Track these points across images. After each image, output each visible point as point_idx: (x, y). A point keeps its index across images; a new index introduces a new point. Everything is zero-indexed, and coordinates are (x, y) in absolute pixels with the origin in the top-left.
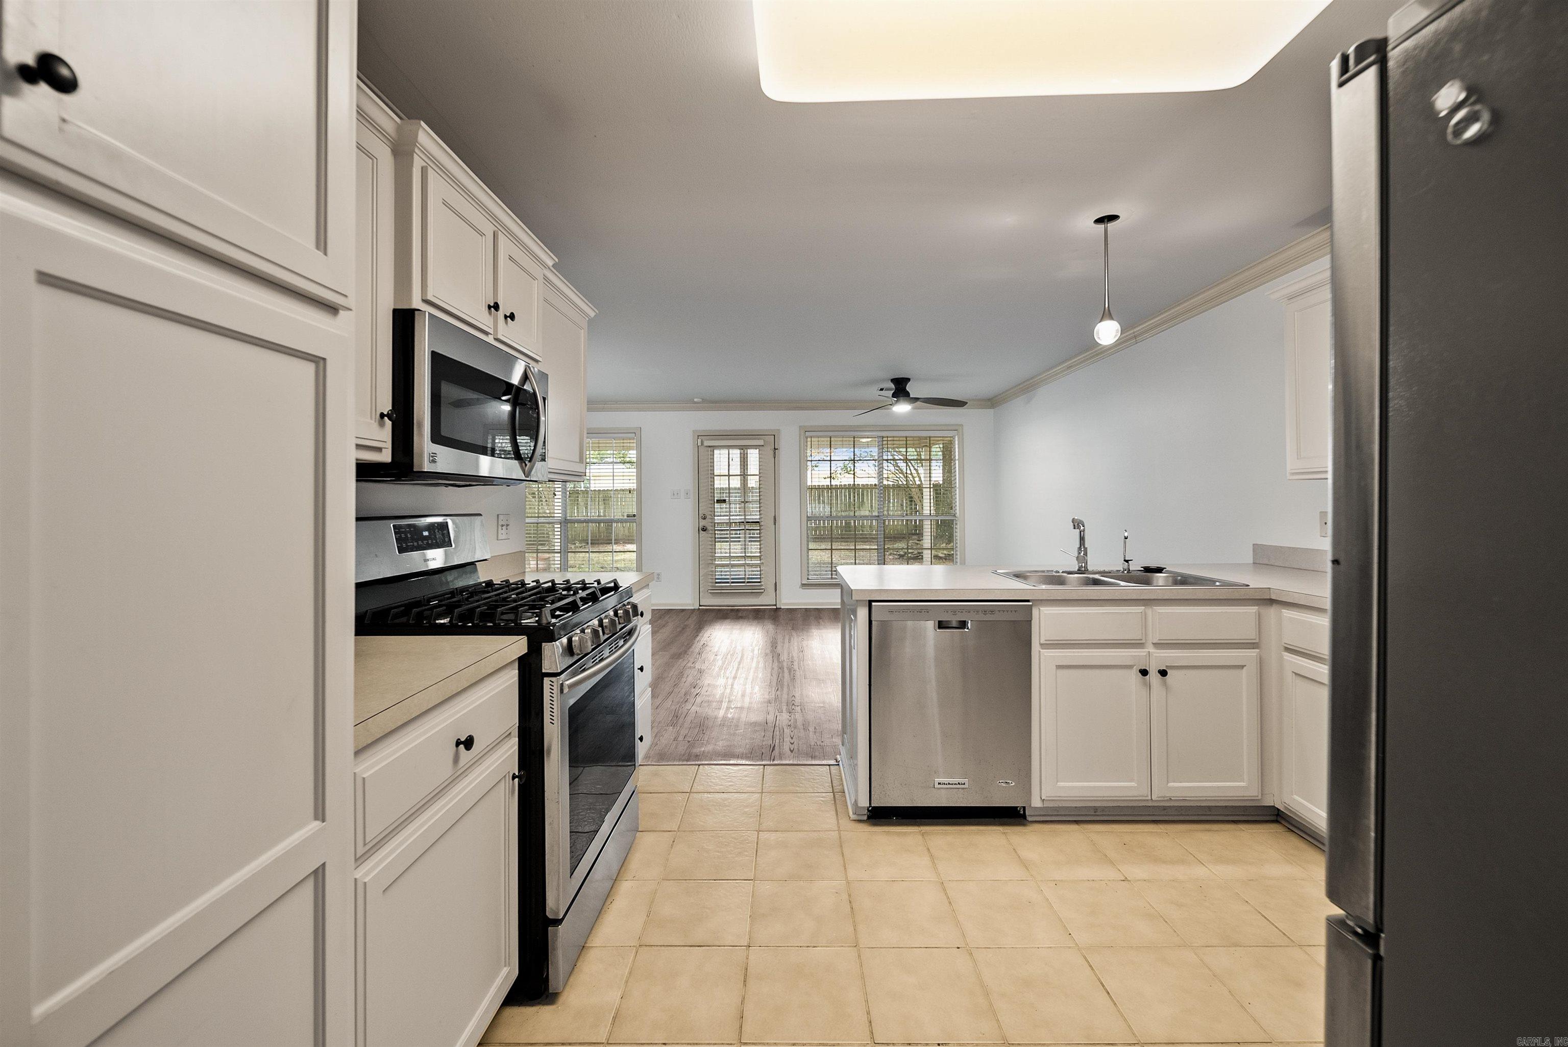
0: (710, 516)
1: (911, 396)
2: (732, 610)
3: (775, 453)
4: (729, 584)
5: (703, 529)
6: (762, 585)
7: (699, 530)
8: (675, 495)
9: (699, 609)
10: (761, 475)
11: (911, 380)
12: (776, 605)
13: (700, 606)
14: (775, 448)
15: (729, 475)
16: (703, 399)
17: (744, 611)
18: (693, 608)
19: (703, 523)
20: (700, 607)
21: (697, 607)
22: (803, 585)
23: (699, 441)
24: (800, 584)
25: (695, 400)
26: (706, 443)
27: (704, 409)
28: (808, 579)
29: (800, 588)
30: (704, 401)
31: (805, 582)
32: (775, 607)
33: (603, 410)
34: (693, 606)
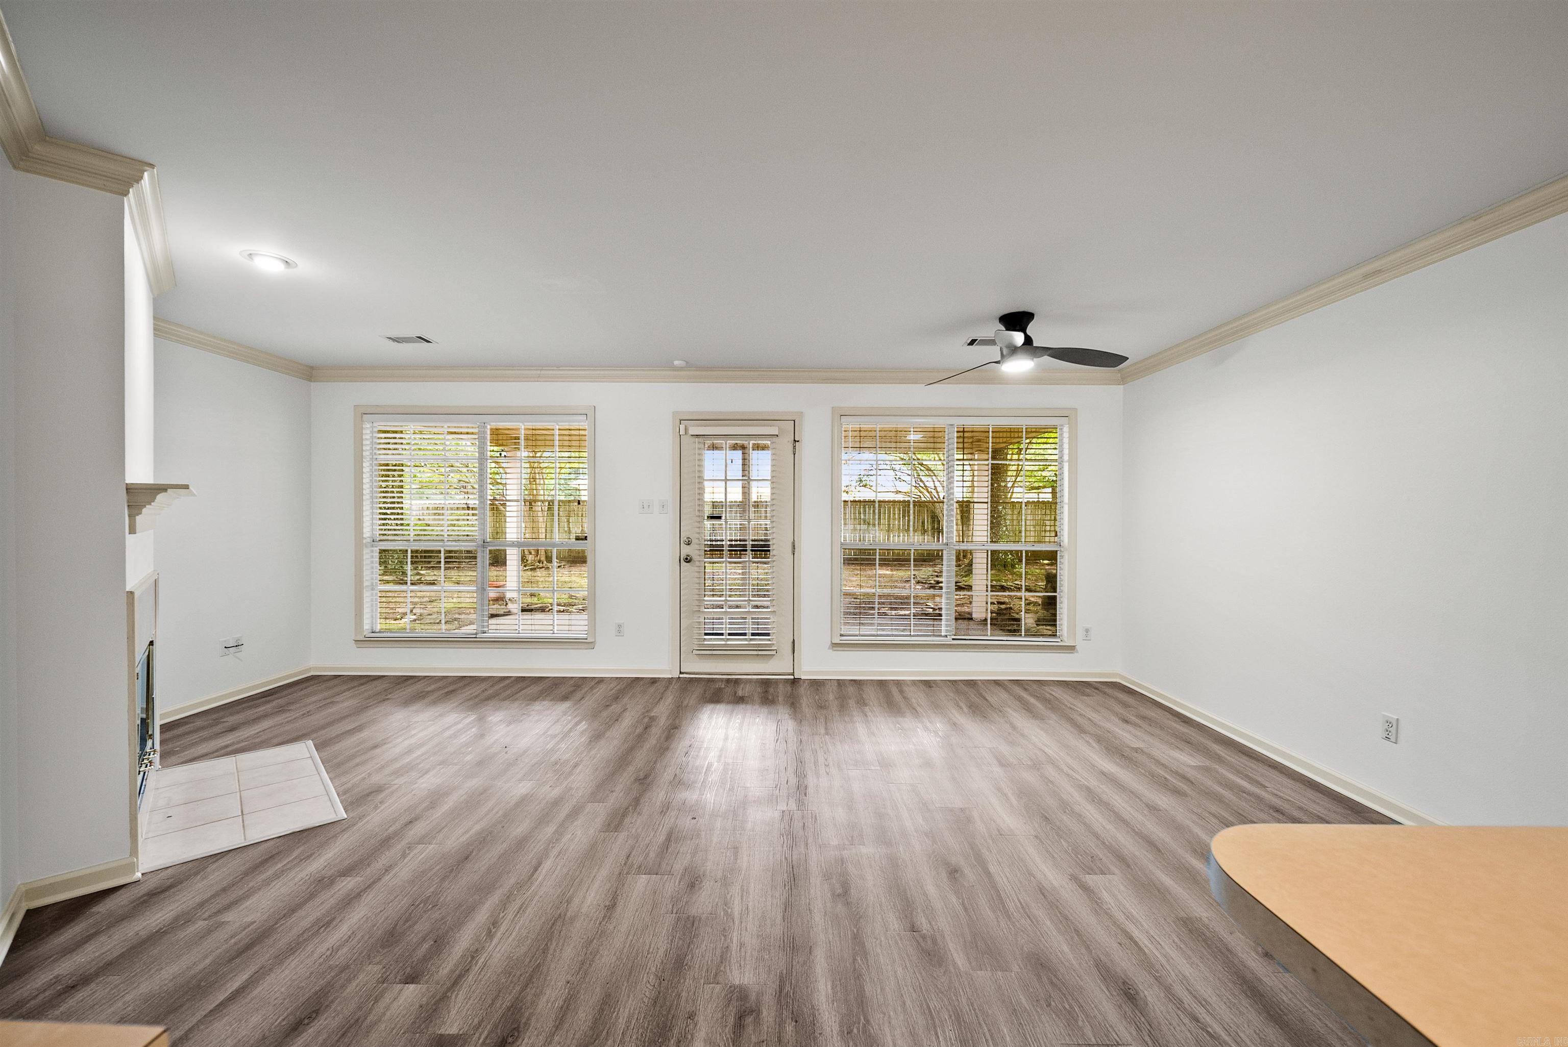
0: (697, 541)
1: (1034, 345)
2: (728, 680)
3: (794, 447)
4: (723, 643)
5: (687, 559)
6: (773, 644)
7: (680, 560)
8: (645, 507)
9: (679, 677)
10: (775, 480)
11: (1035, 316)
12: (793, 674)
13: (681, 673)
14: (794, 440)
15: (726, 480)
16: (687, 363)
17: (746, 684)
18: (670, 676)
19: (686, 550)
20: (681, 676)
21: (676, 674)
22: (835, 645)
23: (682, 427)
24: (830, 643)
25: (676, 363)
26: (694, 430)
27: (689, 379)
28: (841, 635)
29: (829, 648)
30: (689, 366)
31: (837, 640)
32: (792, 677)
33: (538, 378)
34: (671, 674)
